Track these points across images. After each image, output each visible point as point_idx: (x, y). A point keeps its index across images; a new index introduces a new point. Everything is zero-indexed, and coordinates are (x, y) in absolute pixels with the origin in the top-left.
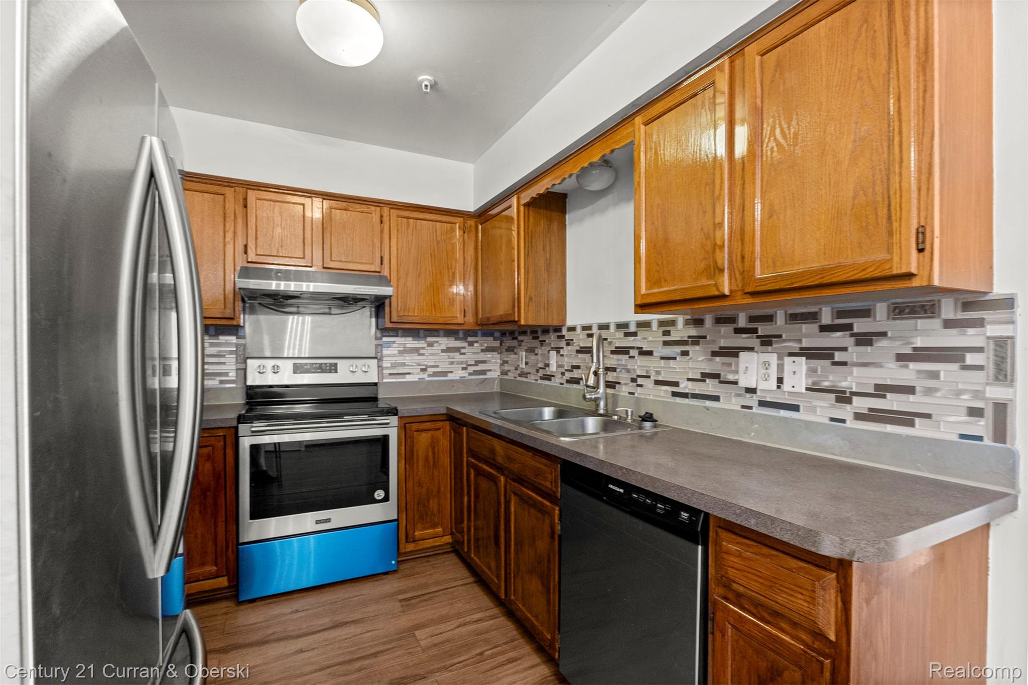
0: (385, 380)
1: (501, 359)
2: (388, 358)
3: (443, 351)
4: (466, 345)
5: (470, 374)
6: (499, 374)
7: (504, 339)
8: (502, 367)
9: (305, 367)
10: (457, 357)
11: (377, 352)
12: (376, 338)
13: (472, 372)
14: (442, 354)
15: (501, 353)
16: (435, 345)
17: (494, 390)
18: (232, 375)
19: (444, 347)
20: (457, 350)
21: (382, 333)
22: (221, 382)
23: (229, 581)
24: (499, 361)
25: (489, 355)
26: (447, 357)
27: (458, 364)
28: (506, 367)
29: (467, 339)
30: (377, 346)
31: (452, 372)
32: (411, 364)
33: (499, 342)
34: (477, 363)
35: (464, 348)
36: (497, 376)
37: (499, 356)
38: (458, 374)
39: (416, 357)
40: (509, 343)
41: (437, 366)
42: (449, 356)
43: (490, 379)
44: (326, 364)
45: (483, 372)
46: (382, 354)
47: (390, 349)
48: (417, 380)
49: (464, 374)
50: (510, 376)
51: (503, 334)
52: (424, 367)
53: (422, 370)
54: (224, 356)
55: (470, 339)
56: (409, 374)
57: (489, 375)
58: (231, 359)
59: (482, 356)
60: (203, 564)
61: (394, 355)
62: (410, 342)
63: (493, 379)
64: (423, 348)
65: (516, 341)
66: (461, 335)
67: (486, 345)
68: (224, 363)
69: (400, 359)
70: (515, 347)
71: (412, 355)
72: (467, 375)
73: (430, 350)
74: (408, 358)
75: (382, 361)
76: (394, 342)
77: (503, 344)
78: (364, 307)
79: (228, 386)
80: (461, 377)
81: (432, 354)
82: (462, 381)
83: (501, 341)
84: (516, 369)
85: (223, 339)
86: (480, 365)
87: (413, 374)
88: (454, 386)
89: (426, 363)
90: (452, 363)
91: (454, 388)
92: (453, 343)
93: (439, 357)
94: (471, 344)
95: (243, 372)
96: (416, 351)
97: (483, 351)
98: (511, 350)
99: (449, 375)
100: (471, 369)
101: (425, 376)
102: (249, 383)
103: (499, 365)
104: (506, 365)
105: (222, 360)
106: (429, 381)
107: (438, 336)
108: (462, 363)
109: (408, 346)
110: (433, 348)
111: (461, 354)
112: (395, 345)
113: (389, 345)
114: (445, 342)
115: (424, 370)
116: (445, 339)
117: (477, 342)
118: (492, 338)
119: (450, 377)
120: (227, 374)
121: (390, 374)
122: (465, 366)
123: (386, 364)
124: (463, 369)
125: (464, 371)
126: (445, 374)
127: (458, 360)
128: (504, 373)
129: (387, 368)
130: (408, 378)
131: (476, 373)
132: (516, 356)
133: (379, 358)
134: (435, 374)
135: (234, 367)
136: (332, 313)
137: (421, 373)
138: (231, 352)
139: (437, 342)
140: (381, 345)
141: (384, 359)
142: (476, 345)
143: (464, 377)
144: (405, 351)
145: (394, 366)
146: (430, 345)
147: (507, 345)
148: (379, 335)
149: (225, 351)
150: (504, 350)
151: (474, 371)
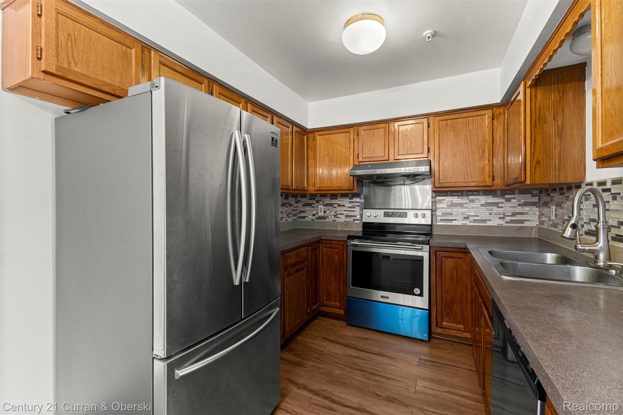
0: (438, 224)
1: (539, 212)
2: (440, 210)
3: (482, 205)
4: (504, 201)
5: (507, 222)
6: (538, 223)
7: (541, 195)
8: (540, 218)
9: (390, 214)
10: (495, 209)
11: (432, 206)
12: (432, 197)
13: (509, 221)
14: (481, 207)
15: (539, 207)
16: (476, 201)
17: (532, 237)
18: (358, 217)
19: (483, 202)
20: (496, 204)
21: (436, 194)
22: (354, 220)
23: (344, 312)
24: (537, 213)
25: (527, 209)
26: (486, 209)
27: (495, 215)
28: (543, 219)
29: (505, 196)
30: (432, 202)
31: (490, 220)
32: (456, 214)
33: (537, 198)
34: (514, 214)
35: (502, 203)
36: (536, 225)
37: (537, 209)
38: (495, 222)
39: (460, 210)
40: (545, 198)
41: (478, 216)
42: (487, 209)
43: (527, 227)
44: (400, 212)
45: (522, 221)
46: (436, 207)
47: (441, 204)
48: (461, 224)
49: (502, 222)
50: (545, 226)
51: (541, 192)
52: (467, 216)
53: (465, 218)
54: (355, 208)
55: (507, 196)
56: (455, 220)
57: (526, 224)
58: (357, 209)
59: (519, 209)
60: (335, 301)
61: (444, 208)
62: (456, 200)
63: (531, 228)
64: (467, 203)
65: (549, 197)
66: (499, 193)
67: (523, 201)
68: (355, 211)
69: (449, 211)
70: (548, 202)
71: (458, 208)
72: (504, 223)
73: (471, 205)
74: (455, 210)
75: (436, 211)
76: (444, 200)
77: (541, 200)
78: (425, 179)
79: (356, 222)
80: (498, 224)
81: (473, 208)
82: (499, 227)
83: (539, 198)
84: (549, 221)
85: (355, 200)
86: (517, 216)
87: (458, 220)
88: (491, 231)
89: (468, 214)
90: (491, 214)
91: (491, 232)
92: (491, 199)
93: (479, 209)
94: (509, 200)
95: (361, 215)
96: (461, 205)
97: (519, 205)
98: (546, 204)
99: (488, 222)
100: (508, 219)
101: (467, 222)
102: (363, 221)
103: (538, 216)
104: (543, 216)
105: (354, 209)
106: (470, 226)
107: (479, 195)
108: (500, 214)
109: (454, 202)
110: (474, 203)
111: (498, 207)
112: (445, 202)
113: (441, 201)
114: (483, 199)
115: (467, 218)
116: (485, 197)
117: (514, 198)
118: (530, 195)
119: (489, 223)
120: (356, 216)
121: (441, 220)
122: (503, 216)
123: (439, 213)
124: (500, 218)
125: (502, 220)
126: (485, 221)
127: (496, 212)
128: (542, 223)
129: (440, 216)
130: (454, 223)
131: (512, 221)
132: (549, 209)
133: (434, 209)
134: (475, 221)
135: (359, 213)
136: (406, 184)
137: (465, 220)
138: (358, 206)
139: (478, 199)
140: (435, 202)
141: (438, 210)
142: (512, 200)
143: (502, 224)
144: (452, 205)
145: (444, 214)
146: (472, 201)
147: (544, 200)
148: (434, 195)
149: (356, 205)
150: (541, 205)
151: (510, 220)
